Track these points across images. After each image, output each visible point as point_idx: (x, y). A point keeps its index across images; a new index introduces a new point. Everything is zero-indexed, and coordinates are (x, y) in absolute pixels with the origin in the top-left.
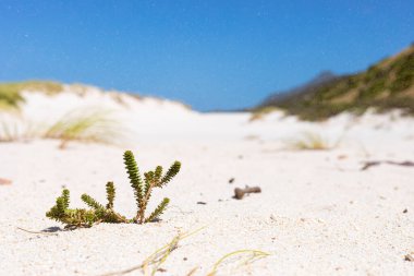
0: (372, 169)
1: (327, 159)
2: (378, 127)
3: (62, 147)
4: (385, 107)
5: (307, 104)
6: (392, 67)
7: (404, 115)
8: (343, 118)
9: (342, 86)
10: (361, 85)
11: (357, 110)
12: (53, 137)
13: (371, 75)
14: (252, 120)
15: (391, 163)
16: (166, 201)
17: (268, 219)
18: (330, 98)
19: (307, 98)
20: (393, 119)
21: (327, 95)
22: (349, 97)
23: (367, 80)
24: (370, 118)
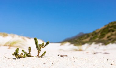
0: (96, 54)
1: (83, 53)
2: (95, 48)
3: (9, 48)
4: (97, 42)
5: (76, 41)
6: (99, 32)
7: (102, 45)
8: (86, 45)
9: (86, 36)
10: (91, 36)
11: (90, 43)
12: (6, 46)
13: (94, 33)
14: (61, 45)
15: (101, 53)
16: (45, 52)
17: (72, 58)
18: (82, 40)
19: (76, 39)
20: (99, 46)
21: (82, 39)
22: (88, 40)
23: (92, 35)
24: (93, 45)
